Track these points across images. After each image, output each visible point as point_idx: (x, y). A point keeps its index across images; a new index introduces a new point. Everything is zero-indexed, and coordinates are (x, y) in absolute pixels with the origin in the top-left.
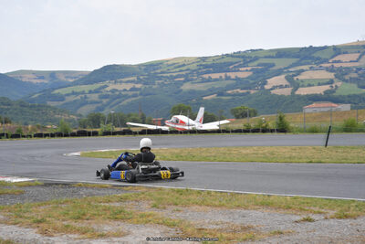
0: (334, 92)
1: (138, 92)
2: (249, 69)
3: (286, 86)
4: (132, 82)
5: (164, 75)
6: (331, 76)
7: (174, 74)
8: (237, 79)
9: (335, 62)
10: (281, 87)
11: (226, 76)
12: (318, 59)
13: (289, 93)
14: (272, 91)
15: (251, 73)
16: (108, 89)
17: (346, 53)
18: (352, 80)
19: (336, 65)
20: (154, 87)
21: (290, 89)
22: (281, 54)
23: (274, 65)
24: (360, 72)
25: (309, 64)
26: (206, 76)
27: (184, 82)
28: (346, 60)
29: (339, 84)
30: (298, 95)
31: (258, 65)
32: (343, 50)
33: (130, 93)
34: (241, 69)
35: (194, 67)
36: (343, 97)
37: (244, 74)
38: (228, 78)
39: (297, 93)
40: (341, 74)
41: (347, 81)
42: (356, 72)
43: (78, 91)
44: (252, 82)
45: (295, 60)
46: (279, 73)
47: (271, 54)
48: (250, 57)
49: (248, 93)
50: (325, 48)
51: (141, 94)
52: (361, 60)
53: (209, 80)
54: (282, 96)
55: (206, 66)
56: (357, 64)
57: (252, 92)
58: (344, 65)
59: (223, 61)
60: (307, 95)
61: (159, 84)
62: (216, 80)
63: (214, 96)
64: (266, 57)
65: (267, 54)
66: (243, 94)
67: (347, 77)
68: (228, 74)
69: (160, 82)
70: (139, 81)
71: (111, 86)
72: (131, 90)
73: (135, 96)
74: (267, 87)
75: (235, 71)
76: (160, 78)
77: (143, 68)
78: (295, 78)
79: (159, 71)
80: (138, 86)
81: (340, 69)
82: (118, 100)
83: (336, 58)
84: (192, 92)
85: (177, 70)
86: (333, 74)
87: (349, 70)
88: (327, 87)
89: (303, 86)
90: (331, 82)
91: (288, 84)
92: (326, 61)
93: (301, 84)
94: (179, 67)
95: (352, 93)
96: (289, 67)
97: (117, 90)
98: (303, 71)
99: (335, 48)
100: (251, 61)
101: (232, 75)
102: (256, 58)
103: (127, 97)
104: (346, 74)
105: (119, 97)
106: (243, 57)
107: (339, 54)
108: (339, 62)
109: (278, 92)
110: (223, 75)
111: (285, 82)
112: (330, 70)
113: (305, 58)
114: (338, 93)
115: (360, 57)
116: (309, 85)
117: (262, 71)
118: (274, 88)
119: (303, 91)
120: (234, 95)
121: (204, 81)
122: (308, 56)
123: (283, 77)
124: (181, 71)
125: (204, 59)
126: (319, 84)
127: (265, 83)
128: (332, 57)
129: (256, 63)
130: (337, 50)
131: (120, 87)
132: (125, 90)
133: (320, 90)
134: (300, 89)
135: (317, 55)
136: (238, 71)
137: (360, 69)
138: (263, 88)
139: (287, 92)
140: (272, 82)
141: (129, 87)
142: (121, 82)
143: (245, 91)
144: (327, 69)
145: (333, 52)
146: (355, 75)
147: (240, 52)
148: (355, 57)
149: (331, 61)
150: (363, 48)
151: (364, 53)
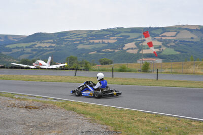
0: (161, 53)
1: (53, 49)
2: (115, 38)
3: (135, 48)
4: (50, 42)
5: (68, 39)
6: (160, 44)
7: (74, 39)
8: (109, 43)
9: (163, 36)
10: (132, 49)
11: (102, 41)
12: (154, 34)
13: (137, 53)
14: (127, 51)
15: (116, 40)
16: (36, 46)
17: (169, 31)
18: (172, 47)
20: (62, 46)
21: (137, 50)
22: (134, 30)
23: (129, 37)
24: (176, 42)
26: (92, 41)
27: (79, 44)
28: (169, 36)
29: (164, 48)
30: (141, 54)
33: (49, 49)
34: (111, 38)
35: (85, 36)
36: (166, 55)
37: (112, 41)
38: (103, 43)
39: (141, 52)
40: (166, 43)
41: (168, 47)
42: (174, 42)
43: (20, 46)
44: (116, 45)
45: (140, 34)
46: (131, 41)
47: (129, 31)
48: (116, 32)
49: (114, 51)
50: (158, 28)
51: (54, 50)
52: (178, 36)
53: (93, 43)
54: (132, 54)
55: (92, 36)
56: (175, 38)
57: (116, 51)
58: (168, 38)
59: (101, 33)
60: (146, 54)
61: (65, 44)
62: (97, 43)
63: (95, 52)
64: (125, 32)
66: (111, 52)
67: (169, 45)
68: (104, 40)
69: (66, 43)
70: (54, 42)
71: (38, 45)
72: (49, 47)
73: (51, 50)
74: (124, 48)
75: (108, 39)
76: (66, 41)
77: (57, 35)
78: (140, 44)
79: (65, 37)
80: (53, 45)
81: (165, 40)
82: (42, 52)
83: (164, 34)
84: (83, 50)
85: (76, 37)
86: (161, 43)
87: (170, 41)
88: (158, 50)
89: (144, 49)
90: (160, 47)
91: (136, 47)
92: (158, 35)
94: (77, 35)
95: (171, 54)
96: (137, 38)
97: (41, 47)
98: (145, 40)
99: (163, 28)
100: (116, 34)
101: (106, 41)
102: (119, 33)
103: (46, 51)
104: (168, 43)
105: (42, 51)
106: (112, 31)
107: (165, 32)
108: (165, 36)
109: (130, 51)
110: (101, 41)
111: (134, 46)
112: (160, 40)
114: (163, 53)
115: (177, 34)
116: (148, 48)
117: (122, 40)
118: (128, 49)
119: (144, 52)
120: (106, 52)
121: (90, 44)
123: (134, 43)
124: (77, 38)
125: (91, 32)
127: (124, 46)
128: (162, 34)
129: (119, 35)
130: (165, 30)
131: (43, 45)
132: (46, 47)
135: (153, 32)
137: (176, 41)
138: (122, 49)
139: (135, 51)
140: (128, 46)
141: (48, 45)
142: (44, 42)
143: (112, 50)
144: (158, 40)
145: (162, 31)
146: (173, 44)
147: (111, 29)
148: (174, 34)
149: (160, 36)
150: (178, 29)
151: (179, 32)
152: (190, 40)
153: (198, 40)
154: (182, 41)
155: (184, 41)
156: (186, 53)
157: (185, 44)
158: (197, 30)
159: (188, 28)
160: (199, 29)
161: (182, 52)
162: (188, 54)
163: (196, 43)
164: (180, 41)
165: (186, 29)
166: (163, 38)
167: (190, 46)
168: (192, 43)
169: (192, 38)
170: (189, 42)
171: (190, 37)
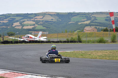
2: (7, 20)
3: (20, 26)
6: (34, 23)
8: (3, 23)
9: (35, 18)
10: (18, 26)
12: (30, 17)
13: (21, 28)
14: (15, 27)
17: (39, 16)
18: (41, 24)
19: (35, 19)
22: (18, 15)
23: (15, 19)
24: (43, 22)
25: (27, 19)
28: (39, 18)
29: (37, 25)
30: (24, 29)
31: (10, 19)
32: (38, 15)
36: (38, 30)
37: (5, 21)
38: (0, 23)
39: (23, 28)
40: (37, 22)
41: (39, 25)
42: (42, 22)
44: (8, 24)
45: (22, 17)
46: (17, 21)
47: (15, 15)
49: (7, 28)
50: (32, 14)
52: (43, 18)
54: (18, 29)
56: (42, 19)
57: (8, 27)
58: (38, 20)
60: (27, 29)
64: (13, 16)
65: (13, 15)
66: (5, 28)
67: (39, 23)
68: (0, 21)
74: (13, 26)
75: (2, 20)
78: (22, 23)
83: (36, 17)
87: (40, 21)
88: (33, 26)
89: (25, 26)
90: (34, 25)
91: (20, 25)
92: (32, 18)
93: (24, 25)
95: (41, 28)
96: (21, 20)
98: (25, 21)
99: (35, 14)
100: (8, 17)
102: (10, 16)
104: (39, 22)
106: (5, 16)
111: (19, 25)
112: (34, 21)
113: (26, 17)
114: (36, 28)
115: (43, 17)
116: (27, 26)
117: (12, 21)
118: (16, 26)
119: (25, 28)
120: (2, 28)
122: (27, 16)
123: (18, 23)
126: (30, 25)
127: (13, 25)
128: (34, 17)
129: (9, 18)
130: (36, 15)
133: (31, 27)
134: (24, 27)
135: (29, 16)
136: (4, 20)
137: (43, 21)
140: (15, 24)
143: (6, 27)
144: (33, 21)
145: (34, 15)
146: (41, 23)
147: (4, 14)
148: (42, 17)
149: (34, 18)
150: (44, 14)
151: (44, 16)
152: (51, 21)
153: (56, 20)
154: (47, 21)
155: (48, 21)
156: (49, 28)
157: (49, 23)
158: (55, 15)
159: (50, 13)
160: (56, 14)
161: (47, 27)
162: (51, 28)
163: (54, 22)
164: (45, 21)
165: (48, 14)
166: (36, 19)
167: (51, 24)
168: (52, 23)
169: (52, 19)
170: (50, 22)
171: (51, 19)
